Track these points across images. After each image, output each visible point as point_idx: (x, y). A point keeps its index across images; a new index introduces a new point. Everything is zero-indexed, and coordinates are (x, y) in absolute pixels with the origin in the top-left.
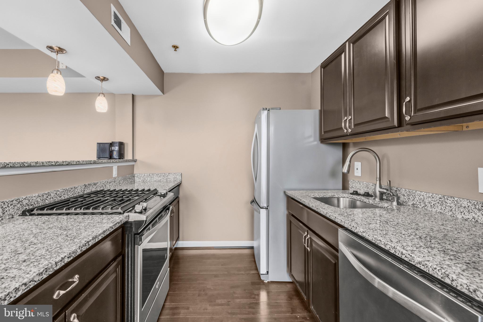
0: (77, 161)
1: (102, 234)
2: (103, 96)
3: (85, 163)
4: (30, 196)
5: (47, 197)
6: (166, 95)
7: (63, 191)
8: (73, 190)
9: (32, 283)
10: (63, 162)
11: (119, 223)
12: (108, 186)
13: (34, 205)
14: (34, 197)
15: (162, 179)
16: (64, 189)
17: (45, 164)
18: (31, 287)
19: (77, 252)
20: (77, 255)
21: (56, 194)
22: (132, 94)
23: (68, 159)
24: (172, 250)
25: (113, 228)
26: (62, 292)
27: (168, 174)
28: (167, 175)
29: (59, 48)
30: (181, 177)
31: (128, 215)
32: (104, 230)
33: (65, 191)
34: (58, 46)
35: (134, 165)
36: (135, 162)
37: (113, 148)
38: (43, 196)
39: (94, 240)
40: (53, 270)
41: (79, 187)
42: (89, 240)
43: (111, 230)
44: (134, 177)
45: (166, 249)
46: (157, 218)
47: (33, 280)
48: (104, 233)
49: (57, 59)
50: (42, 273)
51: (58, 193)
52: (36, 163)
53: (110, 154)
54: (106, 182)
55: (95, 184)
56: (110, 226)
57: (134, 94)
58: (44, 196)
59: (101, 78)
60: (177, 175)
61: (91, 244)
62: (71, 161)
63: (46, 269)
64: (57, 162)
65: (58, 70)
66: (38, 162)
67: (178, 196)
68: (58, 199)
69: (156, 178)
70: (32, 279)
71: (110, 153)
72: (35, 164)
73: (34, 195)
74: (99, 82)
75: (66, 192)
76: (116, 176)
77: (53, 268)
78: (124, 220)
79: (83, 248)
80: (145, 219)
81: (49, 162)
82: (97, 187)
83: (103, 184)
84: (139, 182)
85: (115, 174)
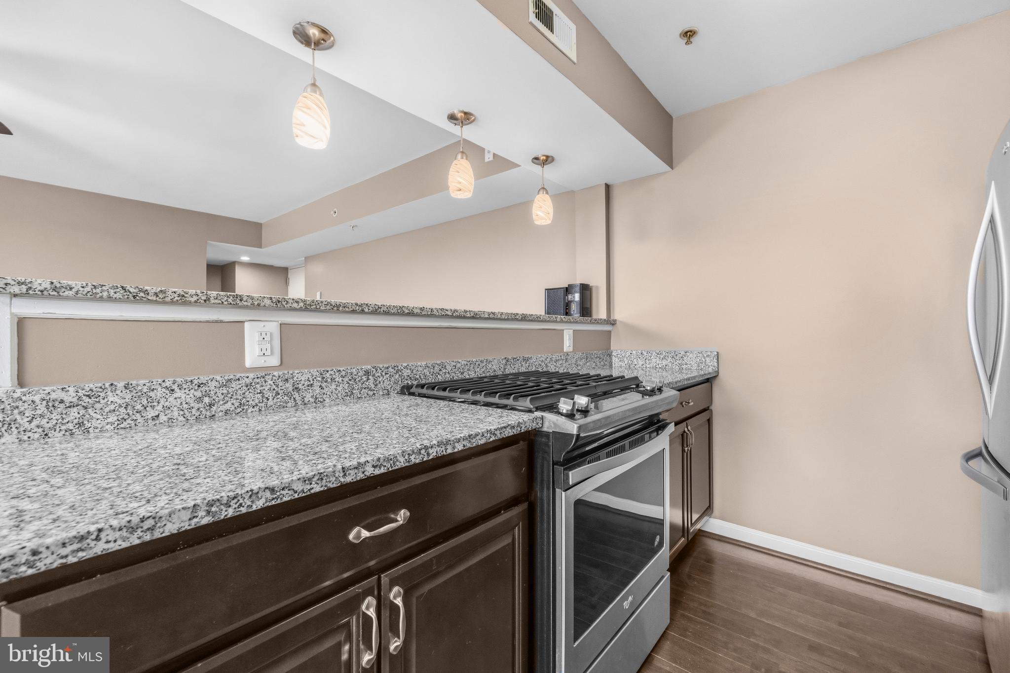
0: (490, 311)
1: (464, 439)
2: (545, 193)
3: (506, 317)
4: (413, 364)
5: (440, 371)
6: (676, 170)
7: (467, 364)
8: (484, 364)
9: (286, 491)
10: (466, 311)
11: (513, 427)
12: (552, 366)
13: (420, 381)
14: (419, 367)
15: (670, 365)
16: (468, 360)
17: (435, 312)
18: (285, 499)
19: (397, 460)
20: (396, 468)
21: (454, 367)
22: (606, 184)
23: (476, 308)
24: (686, 532)
25: (495, 434)
26: (365, 534)
27: (683, 353)
28: (680, 356)
29: (466, 113)
30: (718, 362)
31: (540, 416)
32: (471, 433)
33: (470, 364)
34: (465, 111)
35: (610, 332)
36: (613, 324)
37: (570, 297)
38: (434, 367)
39: (443, 448)
40: (335, 480)
41: (496, 361)
42: (428, 445)
43: (491, 437)
44: (610, 355)
45: (661, 522)
46: (626, 442)
47: (287, 487)
48: (471, 440)
49: (462, 134)
50: (310, 479)
51: (459, 365)
52: (422, 309)
53: (566, 309)
54: (547, 359)
55: (526, 360)
56: (489, 429)
57: (609, 183)
58: (436, 369)
59: (542, 158)
60: (705, 355)
61: (435, 454)
62: (479, 311)
63: (319, 475)
64: (456, 311)
65: (462, 152)
66: (424, 307)
67: (708, 407)
68: (457, 376)
69: (655, 361)
70: (287, 485)
71: (566, 306)
72: (419, 311)
73: (419, 364)
74: (537, 169)
75: (472, 366)
76: (571, 349)
77: (337, 478)
78: (527, 424)
79: (412, 457)
80: (575, 432)
81: (442, 309)
82: (529, 366)
83: (542, 361)
84: (621, 367)
85: (568, 345)
